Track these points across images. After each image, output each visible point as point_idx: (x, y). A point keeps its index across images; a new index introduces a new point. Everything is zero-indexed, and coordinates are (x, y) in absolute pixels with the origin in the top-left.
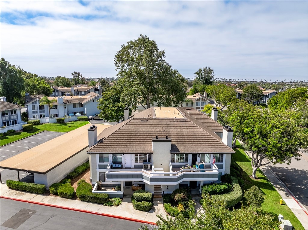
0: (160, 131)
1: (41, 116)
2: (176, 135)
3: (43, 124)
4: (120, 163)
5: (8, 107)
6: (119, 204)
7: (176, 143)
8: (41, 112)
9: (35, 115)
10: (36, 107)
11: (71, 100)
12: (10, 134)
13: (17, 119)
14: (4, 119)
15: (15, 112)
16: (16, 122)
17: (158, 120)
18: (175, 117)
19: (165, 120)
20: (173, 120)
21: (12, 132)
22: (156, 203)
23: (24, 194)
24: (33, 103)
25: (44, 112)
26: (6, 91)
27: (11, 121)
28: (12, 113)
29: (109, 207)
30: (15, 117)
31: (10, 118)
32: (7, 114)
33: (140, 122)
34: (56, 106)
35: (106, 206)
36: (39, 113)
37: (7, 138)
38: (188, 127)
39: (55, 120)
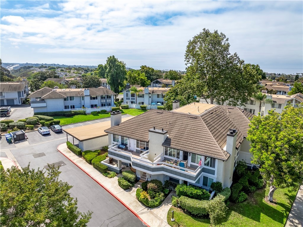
0: (167, 124)
1: (132, 102)
2: (178, 130)
3: (130, 109)
4: (126, 145)
5: (106, 93)
6: (111, 177)
7: (173, 137)
8: (132, 99)
9: (128, 101)
10: (129, 94)
11: (156, 91)
12: (103, 113)
13: (111, 102)
14: (102, 101)
15: (110, 97)
16: (110, 105)
17: (171, 114)
18: (189, 113)
19: (177, 115)
20: (185, 116)
21: (104, 112)
22: (136, 186)
23: (70, 152)
24: (127, 91)
25: (134, 99)
26: (112, 81)
27: (106, 104)
28: (108, 98)
29: (104, 177)
30: (110, 101)
31: (106, 101)
32: (104, 98)
33: (156, 113)
34: (143, 95)
35: (103, 176)
36: (131, 100)
37: (98, 115)
38: (194, 125)
39: (139, 106)
